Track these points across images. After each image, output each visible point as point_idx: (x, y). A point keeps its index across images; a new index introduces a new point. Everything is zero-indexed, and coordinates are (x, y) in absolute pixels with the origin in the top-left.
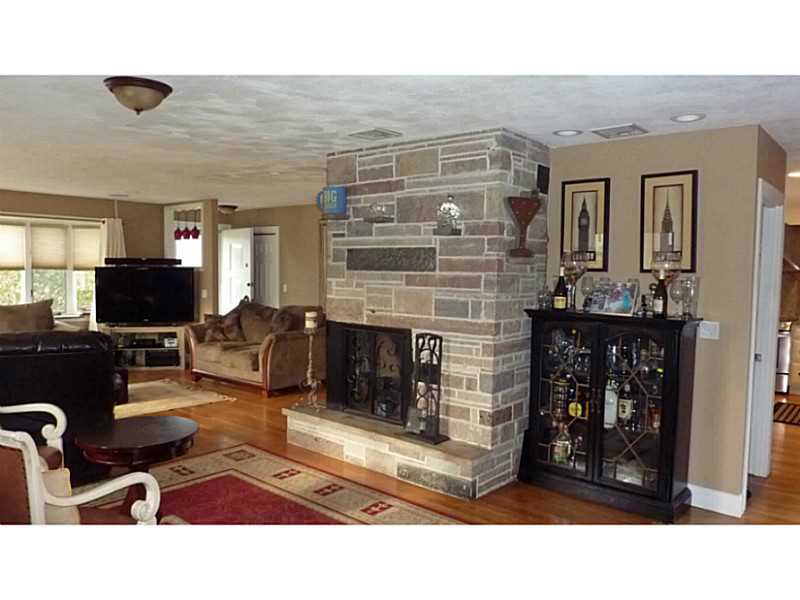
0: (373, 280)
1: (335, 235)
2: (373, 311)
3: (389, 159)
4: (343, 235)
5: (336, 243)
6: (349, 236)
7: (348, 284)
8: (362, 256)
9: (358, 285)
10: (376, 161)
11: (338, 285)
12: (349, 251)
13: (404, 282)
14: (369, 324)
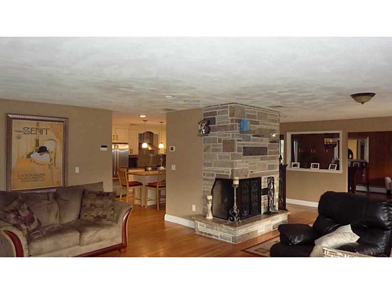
0: (251, 159)
1: (238, 140)
2: (252, 172)
3: (255, 112)
4: (241, 141)
5: (238, 144)
6: (243, 141)
7: (242, 162)
8: (248, 149)
9: (247, 162)
10: (252, 112)
11: (239, 162)
12: (244, 147)
13: (260, 160)
14: (250, 177)
